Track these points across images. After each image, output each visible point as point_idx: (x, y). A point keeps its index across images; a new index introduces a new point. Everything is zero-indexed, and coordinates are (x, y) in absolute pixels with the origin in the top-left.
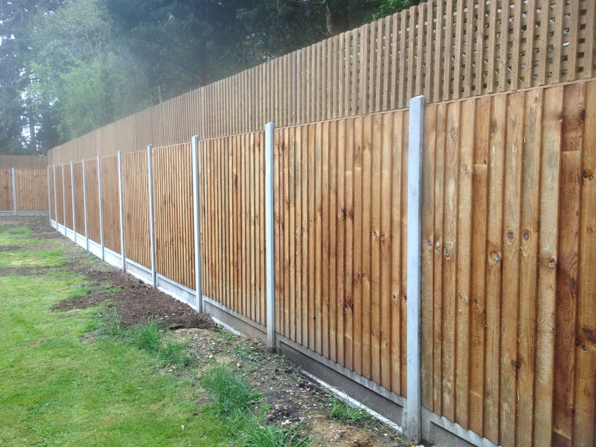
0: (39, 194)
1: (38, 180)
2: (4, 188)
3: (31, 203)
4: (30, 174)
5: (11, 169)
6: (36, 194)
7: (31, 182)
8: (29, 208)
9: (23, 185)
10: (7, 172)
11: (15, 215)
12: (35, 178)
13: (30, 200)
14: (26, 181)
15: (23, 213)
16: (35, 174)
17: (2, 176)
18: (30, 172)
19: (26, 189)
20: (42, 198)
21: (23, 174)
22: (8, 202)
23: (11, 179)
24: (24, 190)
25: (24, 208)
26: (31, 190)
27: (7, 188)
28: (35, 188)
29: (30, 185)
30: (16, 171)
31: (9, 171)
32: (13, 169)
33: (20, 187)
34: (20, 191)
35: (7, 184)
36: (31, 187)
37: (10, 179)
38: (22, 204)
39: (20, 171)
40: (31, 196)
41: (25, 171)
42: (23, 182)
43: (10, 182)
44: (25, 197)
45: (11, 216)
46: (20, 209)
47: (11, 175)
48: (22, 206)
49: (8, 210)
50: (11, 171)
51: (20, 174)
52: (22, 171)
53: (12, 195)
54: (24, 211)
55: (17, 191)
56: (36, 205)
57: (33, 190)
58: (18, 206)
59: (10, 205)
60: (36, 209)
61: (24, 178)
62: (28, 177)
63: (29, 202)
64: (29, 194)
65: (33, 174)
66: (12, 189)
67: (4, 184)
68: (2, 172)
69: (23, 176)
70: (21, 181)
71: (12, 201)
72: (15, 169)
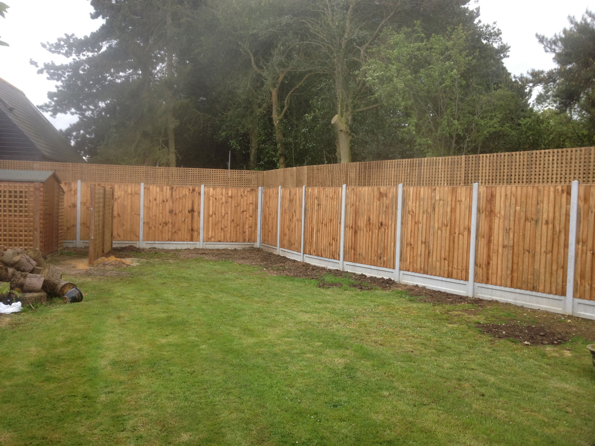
1: (233, 202)
2: (189, 212)
3: (222, 232)
4: (224, 193)
5: (199, 186)
6: (229, 220)
7: (224, 205)
8: (219, 239)
9: (214, 207)
10: (194, 190)
11: (201, 247)
12: (230, 199)
13: (222, 229)
14: (217, 204)
16: (230, 194)
17: (188, 195)
18: (224, 190)
19: (217, 214)
20: (237, 226)
21: (214, 194)
22: (192, 230)
23: (199, 199)
24: (215, 214)
25: (213, 239)
26: (223, 215)
27: (192, 211)
28: (229, 213)
29: (223, 208)
30: (206, 189)
31: (197, 189)
32: (202, 186)
33: (209, 210)
34: (209, 216)
35: (193, 206)
36: (223, 211)
37: (196, 200)
38: (210, 233)
39: (211, 189)
40: (223, 222)
42: (214, 203)
43: (197, 204)
44: (216, 224)
46: (208, 239)
47: (200, 194)
48: (210, 236)
49: (192, 240)
50: (200, 189)
51: (211, 194)
52: (213, 190)
53: (198, 222)
54: (212, 243)
55: (205, 215)
56: (229, 235)
57: (227, 215)
58: (205, 236)
59: (195, 233)
60: (228, 240)
61: (216, 199)
62: (220, 197)
63: (220, 230)
64: (220, 220)
65: (228, 194)
66: (199, 213)
67: (189, 206)
68: (187, 190)
69: (214, 196)
70: (211, 202)
71: (198, 228)
72: (205, 187)
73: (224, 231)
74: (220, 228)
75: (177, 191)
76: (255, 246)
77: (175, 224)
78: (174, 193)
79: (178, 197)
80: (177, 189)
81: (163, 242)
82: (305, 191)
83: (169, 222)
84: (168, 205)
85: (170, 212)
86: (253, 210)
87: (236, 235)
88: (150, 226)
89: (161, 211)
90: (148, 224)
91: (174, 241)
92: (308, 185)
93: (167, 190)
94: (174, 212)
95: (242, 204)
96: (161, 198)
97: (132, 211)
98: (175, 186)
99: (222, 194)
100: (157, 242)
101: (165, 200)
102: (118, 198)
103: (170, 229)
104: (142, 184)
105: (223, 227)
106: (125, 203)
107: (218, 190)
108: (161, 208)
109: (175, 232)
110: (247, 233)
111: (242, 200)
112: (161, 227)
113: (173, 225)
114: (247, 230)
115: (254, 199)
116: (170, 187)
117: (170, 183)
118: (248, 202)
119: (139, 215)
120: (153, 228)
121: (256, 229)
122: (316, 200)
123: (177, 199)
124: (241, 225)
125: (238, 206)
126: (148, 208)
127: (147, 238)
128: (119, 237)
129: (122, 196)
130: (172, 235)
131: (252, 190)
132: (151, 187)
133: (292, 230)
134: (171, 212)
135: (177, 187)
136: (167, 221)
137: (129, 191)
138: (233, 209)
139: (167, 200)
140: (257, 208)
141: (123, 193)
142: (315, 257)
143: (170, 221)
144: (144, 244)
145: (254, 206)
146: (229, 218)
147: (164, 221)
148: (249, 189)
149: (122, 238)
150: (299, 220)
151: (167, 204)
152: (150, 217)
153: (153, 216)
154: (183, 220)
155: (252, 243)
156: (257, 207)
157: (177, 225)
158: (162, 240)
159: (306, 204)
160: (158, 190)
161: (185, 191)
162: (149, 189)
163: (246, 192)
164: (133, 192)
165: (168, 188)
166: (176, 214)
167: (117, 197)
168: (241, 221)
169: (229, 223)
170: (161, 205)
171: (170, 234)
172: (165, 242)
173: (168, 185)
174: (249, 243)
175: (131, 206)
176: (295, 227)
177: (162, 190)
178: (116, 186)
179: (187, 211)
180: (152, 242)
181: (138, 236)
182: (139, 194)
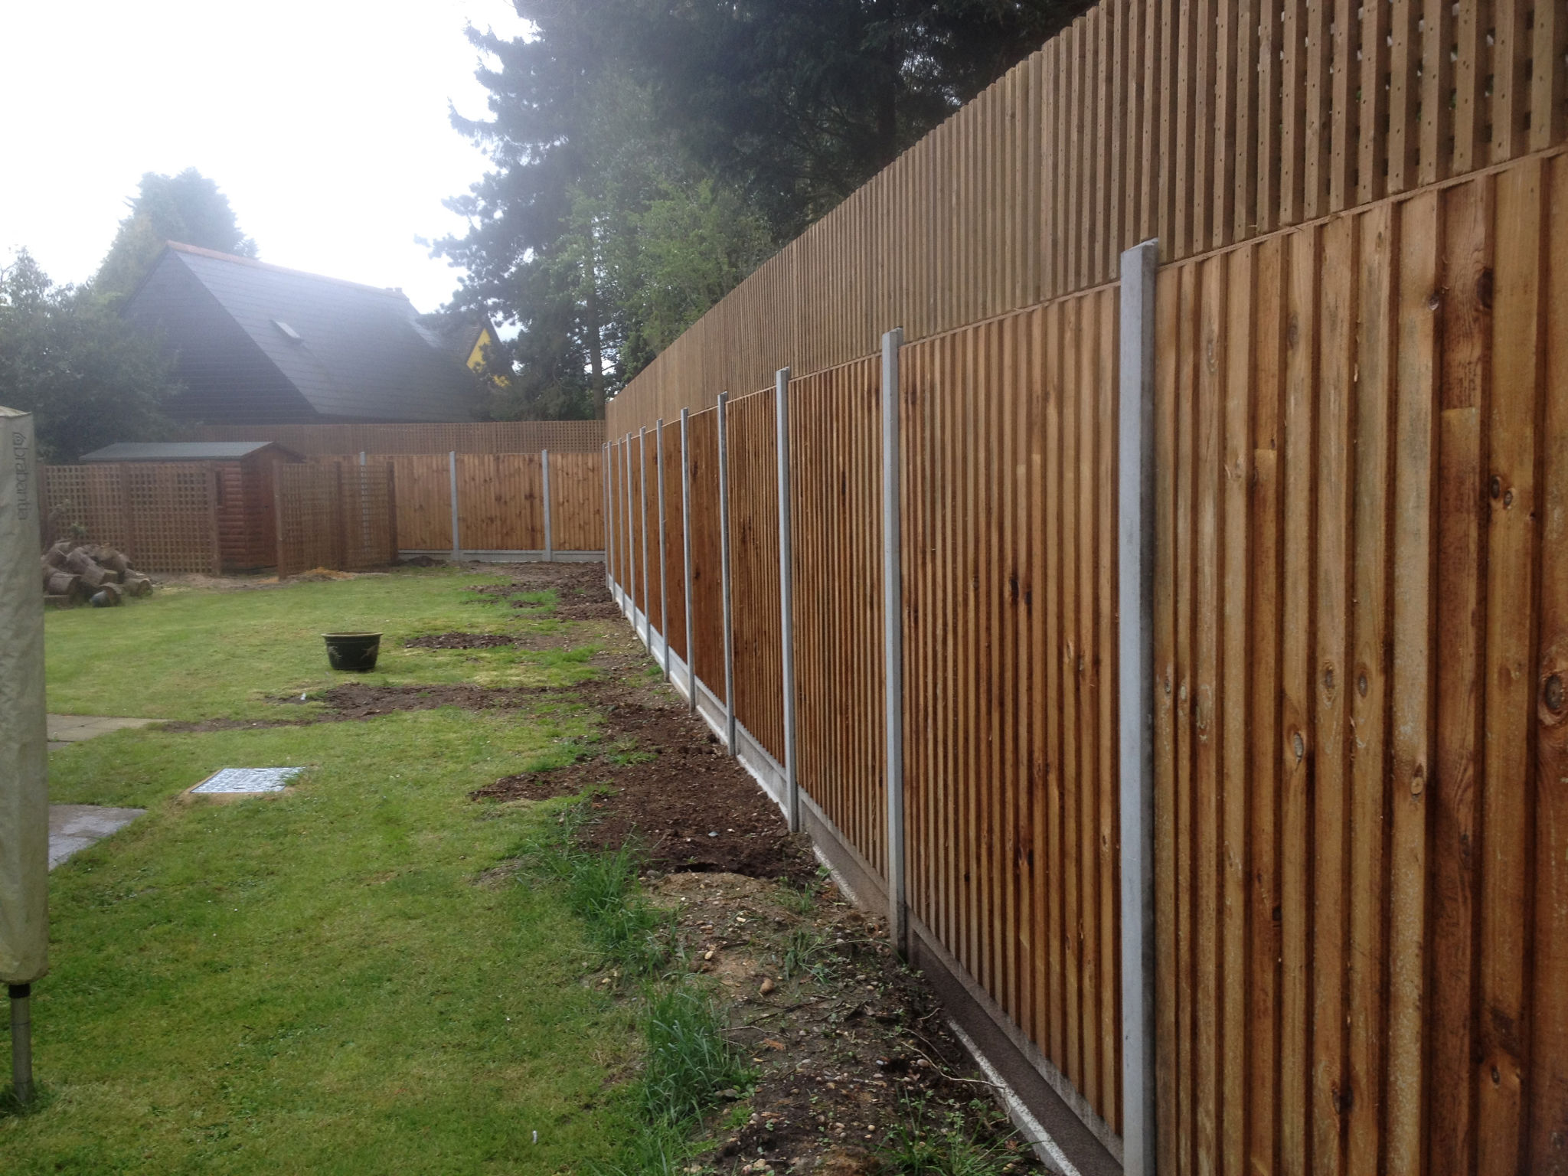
2: (526, 498)
3: (582, 532)
4: (580, 463)
5: (539, 452)
7: (581, 483)
9: (566, 489)
10: (531, 460)
11: (548, 559)
12: (591, 474)
13: (580, 527)
14: (571, 482)
15: (563, 557)
16: (590, 465)
17: (522, 470)
18: (580, 457)
19: (571, 500)
21: (564, 465)
22: (533, 530)
23: (541, 475)
24: (568, 501)
25: (567, 545)
26: (582, 501)
27: (531, 496)
28: (591, 498)
29: (580, 489)
30: (551, 456)
31: (536, 458)
32: (544, 452)
33: (558, 494)
34: (558, 504)
35: (531, 489)
36: (581, 496)
37: (536, 477)
38: (562, 535)
39: (559, 457)
40: (581, 515)
41: (569, 457)
42: (566, 482)
43: (537, 484)
44: (570, 519)
45: (541, 563)
46: (559, 546)
47: (541, 465)
48: (562, 541)
49: (533, 547)
50: (540, 458)
51: (560, 464)
52: (562, 458)
53: (541, 514)
54: (566, 552)
55: (553, 504)
56: (591, 538)
57: (587, 502)
58: (554, 540)
59: (538, 536)
60: (593, 547)
61: (567, 474)
62: (575, 471)
63: (577, 529)
64: (577, 510)
65: (587, 463)
66: (542, 500)
67: (525, 487)
68: (521, 459)
69: (565, 470)
70: (560, 480)
71: (542, 527)
72: (548, 452)
74: (577, 524)
75: (506, 464)
77: (505, 519)
78: (501, 467)
79: (507, 473)
80: (506, 459)
81: (489, 552)
83: (496, 517)
84: (493, 489)
85: (496, 500)
88: (468, 525)
89: (483, 499)
90: (464, 520)
91: (507, 549)
93: (489, 459)
94: (503, 500)
96: (482, 475)
97: (439, 499)
98: (501, 455)
99: (577, 465)
100: (480, 551)
101: (488, 479)
102: (419, 479)
103: (499, 529)
104: (452, 454)
105: (582, 523)
106: (430, 486)
107: (571, 458)
108: (483, 491)
109: (507, 534)
112: (484, 525)
113: (504, 521)
116: (494, 456)
117: (495, 450)
119: (450, 506)
120: (473, 527)
123: (505, 477)
126: (462, 494)
127: (464, 546)
128: (425, 542)
129: (425, 475)
130: (502, 539)
132: (466, 458)
134: (498, 499)
135: (505, 456)
136: (494, 515)
137: (434, 467)
138: (597, 490)
139: (491, 479)
141: (425, 470)
143: (498, 515)
144: (461, 555)
146: (592, 506)
147: (488, 515)
149: (428, 545)
151: (492, 485)
152: (466, 508)
153: (471, 507)
154: (518, 512)
157: (508, 522)
158: (488, 549)
160: (477, 461)
161: (517, 462)
162: (463, 461)
164: (440, 468)
165: (492, 458)
166: (506, 502)
167: (417, 477)
169: (592, 516)
170: (483, 488)
171: (499, 537)
172: (493, 552)
173: (491, 453)
175: (439, 491)
177: (482, 463)
178: (415, 458)
179: (523, 497)
180: (473, 551)
181: (450, 542)
182: (448, 471)
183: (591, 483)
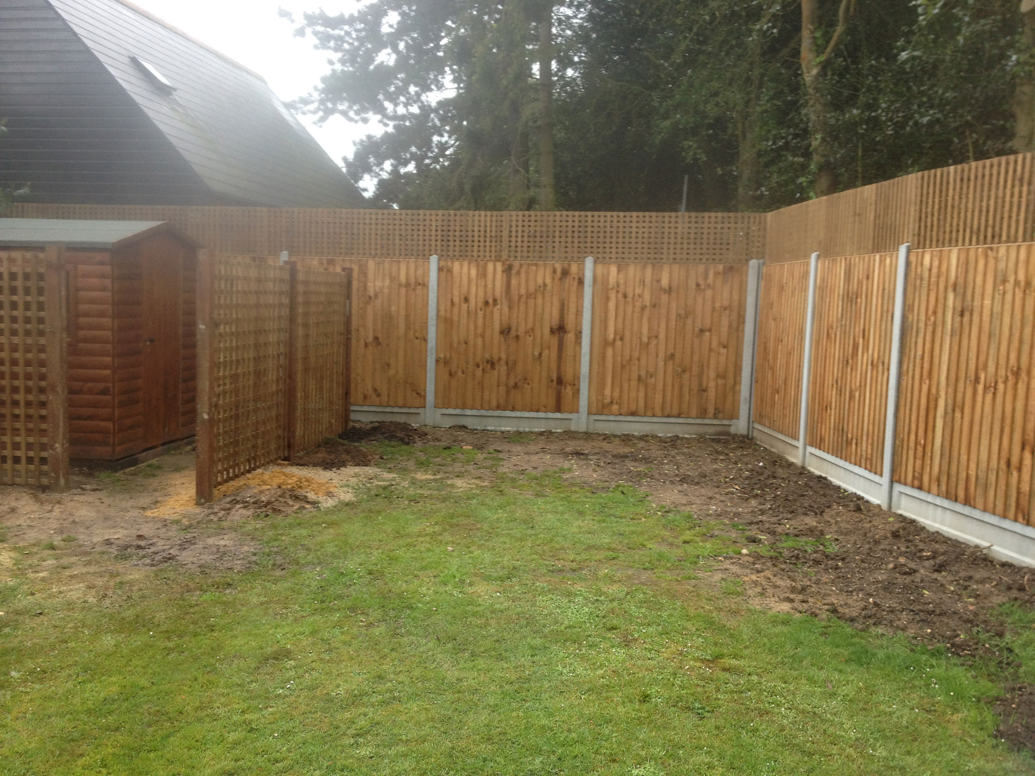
0: (673, 355)
1: (673, 305)
2: (552, 331)
3: (642, 389)
4: (648, 280)
5: (581, 261)
6: (661, 355)
7: (647, 313)
8: (633, 408)
9: (620, 319)
10: (565, 273)
11: (583, 428)
12: (664, 298)
13: (639, 379)
14: (629, 309)
15: (607, 424)
16: (665, 282)
17: (549, 287)
18: (649, 270)
19: (627, 338)
20: (684, 371)
21: (622, 281)
22: (560, 381)
23: (580, 296)
24: (622, 339)
25: (615, 407)
26: (645, 340)
27: (560, 329)
28: (662, 336)
29: (645, 320)
30: (600, 268)
31: (574, 268)
32: (589, 262)
33: (606, 328)
34: (606, 343)
35: (562, 318)
36: (645, 330)
37: (573, 299)
38: (608, 392)
39: (613, 269)
40: (643, 362)
41: (631, 270)
42: (621, 309)
43: (573, 310)
44: (623, 367)
45: (569, 433)
46: (601, 408)
47: (581, 282)
48: (608, 400)
49: (558, 409)
50: (582, 270)
51: (612, 281)
52: (619, 271)
53: (576, 358)
54: (612, 418)
55: (596, 341)
56: (659, 398)
57: (654, 342)
58: (594, 398)
59: (568, 391)
60: (658, 411)
61: (625, 296)
62: (638, 291)
63: (634, 383)
64: (636, 354)
65: (659, 281)
66: (579, 334)
67: (551, 315)
68: (549, 271)
69: (621, 289)
70: (612, 305)
71: (577, 377)
72: (595, 262)
73: (646, 387)
74: (635, 376)
75: (523, 276)
76: (733, 430)
77: (515, 364)
78: (514, 282)
79: (523, 292)
80: (523, 270)
81: (483, 412)
82: (908, 264)
83: (500, 359)
84: (499, 315)
85: (502, 333)
86: (730, 327)
87: (681, 396)
88: (453, 371)
89: (480, 331)
90: (446, 363)
91: (513, 409)
92: (921, 242)
93: (495, 270)
94: (513, 333)
95: (699, 308)
96: (481, 293)
97: (408, 328)
98: (516, 264)
99: (643, 282)
100: (469, 412)
101: (491, 301)
102: (376, 296)
103: (504, 379)
104: (434, 259)
105: (643, 373)
106: (393, 309)
107: (633, 271)
108: (480, 321)
109: (516, 386)
110: (712, 394)
111: (700, 300)
112: (479, 372)
113: (511, 366)
114: (712, 384)
115: (736, 296)
116: (503, 264)
117: (504, 256)
118: (718, 305)
119: (425, 340)
120: (460, 374)
121: (737, 382)
122: (951, 296)
123: (520, 297)
124: (695, 370)
125: (687, 316)
126: (447, 322)
127: (444, 402)
128: (379, 395)
129: (386, 291)
130: (508, 392)
131: (731, 269)
132: (456, 266)
133: (852, 397)
134: (505, 331)
135: (521, 266)
136: (496, 357)
137: (403, 279)
138: (673, 323)
139: (495, 301)
140: (744, 323)
141: (387, 282)
142: (938, 501)
143: (503, 356)
144: (438, 416)
145: (734, 316)
146: (662, 348)
147: (487, 356)
148: (721, 267)
149: (384, 399)
150: (879, 364)
151: (496, 310)
152: (451, 344)
153: (459, 343)
154: (536, 353)
155: (726, 422)
156: (741, 319)
157: (519, 368)
158: (482, 408)
159: (907, 308)
160: (473, 272)
161: (543, 275)
162: (450, 271)
163: (711, 275)
164: (412, 280)
165: (499, 267)
166: (517, 337)
167: (372, 293)
168: (696, 358)
169: (661, 364)
170: (481, 314)
171: (502, 390)
172: (490, 413)
173: (498, 259)
174: (715, 422)
175: (407, 316)
176: (862, 387)
177: (483, 275)
178: (371, 264)
179: (547, 331)
180: (458, 411)
181: (422, 396)
182: (425, 285)
183: (664, 311)
